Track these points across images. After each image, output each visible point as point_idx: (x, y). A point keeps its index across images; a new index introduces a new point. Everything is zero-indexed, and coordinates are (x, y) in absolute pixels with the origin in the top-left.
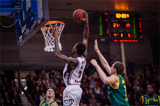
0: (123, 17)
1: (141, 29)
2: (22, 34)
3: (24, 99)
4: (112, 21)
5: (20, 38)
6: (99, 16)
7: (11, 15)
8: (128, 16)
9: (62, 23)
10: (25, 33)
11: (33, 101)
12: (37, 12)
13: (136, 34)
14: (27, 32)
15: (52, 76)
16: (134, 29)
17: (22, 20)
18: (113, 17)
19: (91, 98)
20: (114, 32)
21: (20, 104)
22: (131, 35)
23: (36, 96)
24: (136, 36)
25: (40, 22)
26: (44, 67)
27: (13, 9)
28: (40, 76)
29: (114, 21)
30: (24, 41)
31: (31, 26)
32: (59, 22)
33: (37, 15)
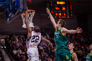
0: (61, 4)
1: (71, 11)
2: (9, 17)
3: (3, 52)
4: (55, 6)
5: (8, 20)
6: (47, 3)
7: (3, 6)
8: (64, 3)
9: (34, 11)
10: (11, 17)
11: (8, 53)
12: (19, 5)
13: (69, 14)
14: (12, 16)
15: (19, 39)
16: (68, 10)
17: (10, 9)
18: (55, 4)
19: (42, 52)
20: (56, 12)
21: (1, 55)
22: (66, 14)
23: (10, 50)
24: (69, 15)
25: (21, 11)
26: (14, 33)
27: (5, 3)
28: (12, 38)
29: (56, 6)
30: (11, 21)
31: (15, 13)
32: (32, 10)
33: (19, 7)
